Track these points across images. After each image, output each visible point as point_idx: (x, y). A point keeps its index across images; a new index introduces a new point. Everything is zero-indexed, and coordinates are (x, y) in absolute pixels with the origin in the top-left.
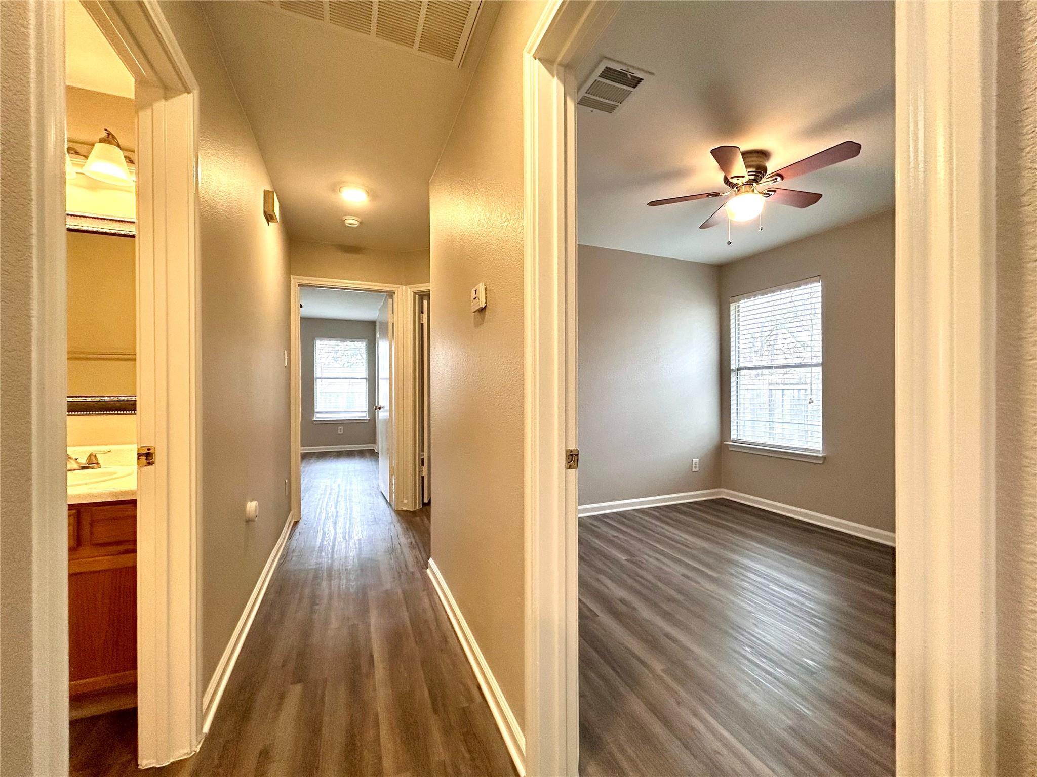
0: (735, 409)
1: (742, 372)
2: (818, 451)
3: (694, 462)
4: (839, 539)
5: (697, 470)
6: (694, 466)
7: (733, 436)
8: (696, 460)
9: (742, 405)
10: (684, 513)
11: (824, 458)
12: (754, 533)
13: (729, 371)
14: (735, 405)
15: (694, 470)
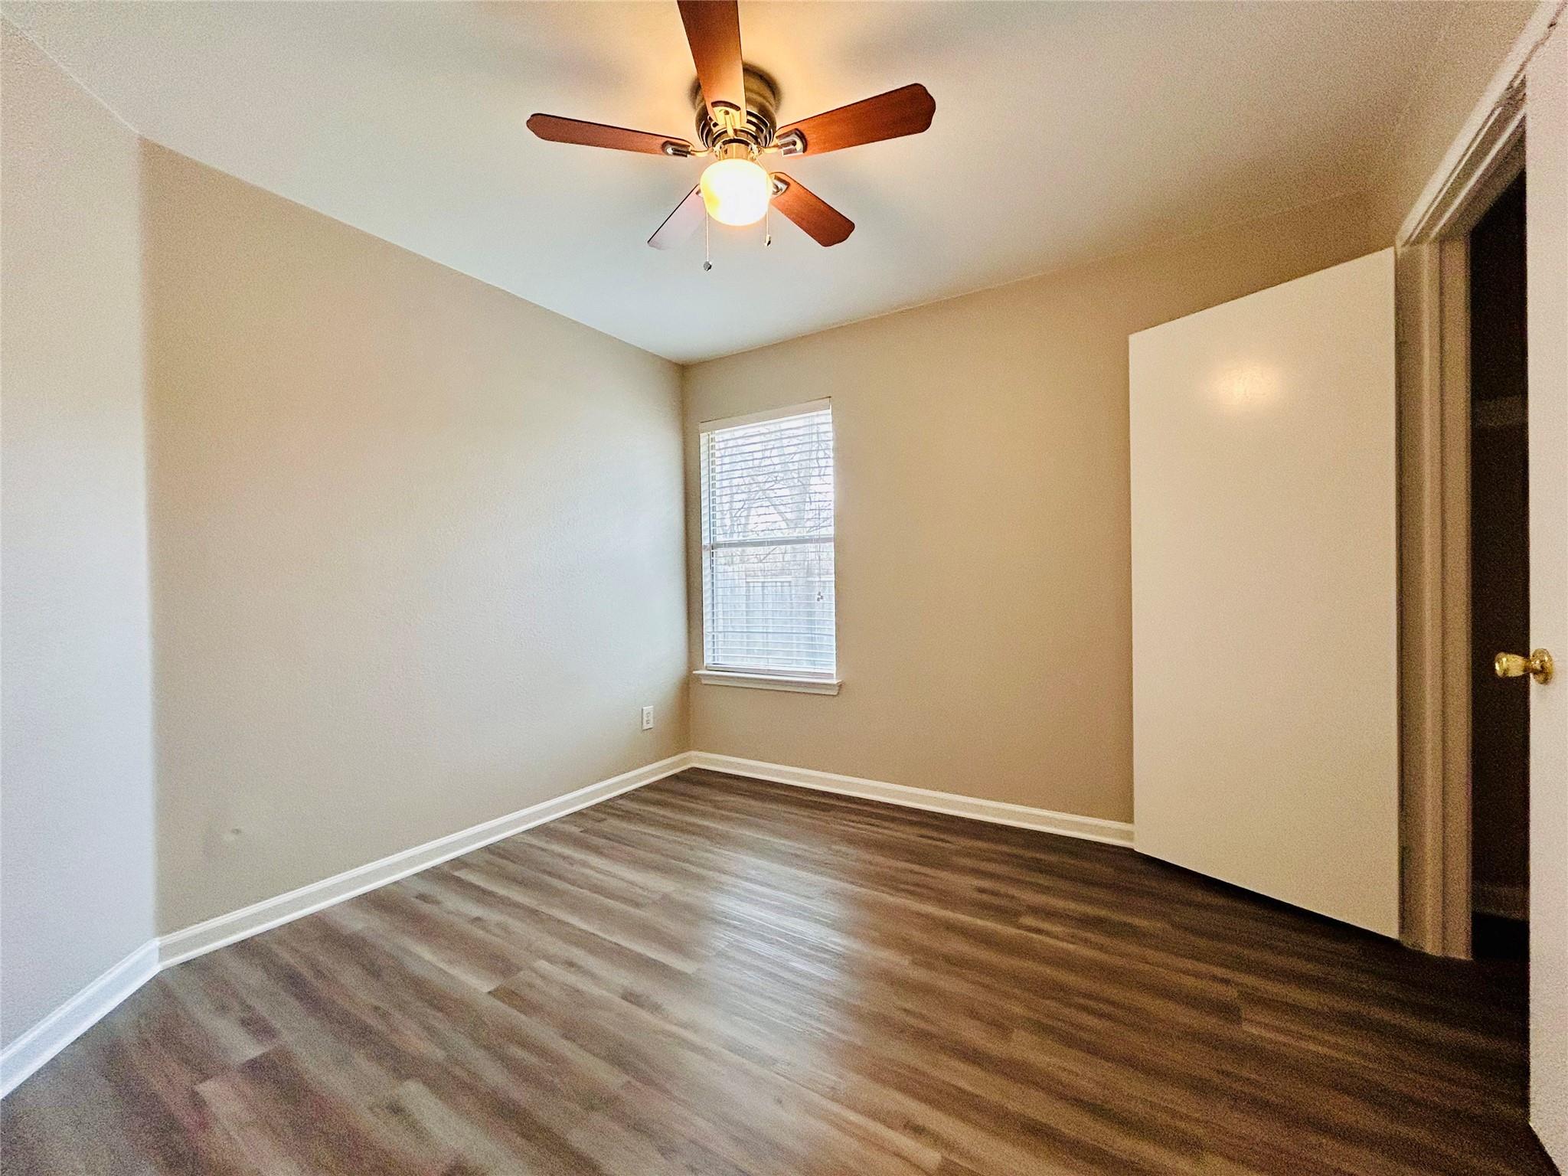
0: (711, 614)
1: (720, 552)
2: (830, 676)
3: (645, 713)
4: (870, 815)
5: (650, 726)
6: (645, 719)
7: (708, 660)
8: (648, 708)
9: (720, 605)
10: (627, 816)
11: (840, 686)
12: (748, 833)
13: (701, 548)
14: (710, 607)
15: (646, 727)
